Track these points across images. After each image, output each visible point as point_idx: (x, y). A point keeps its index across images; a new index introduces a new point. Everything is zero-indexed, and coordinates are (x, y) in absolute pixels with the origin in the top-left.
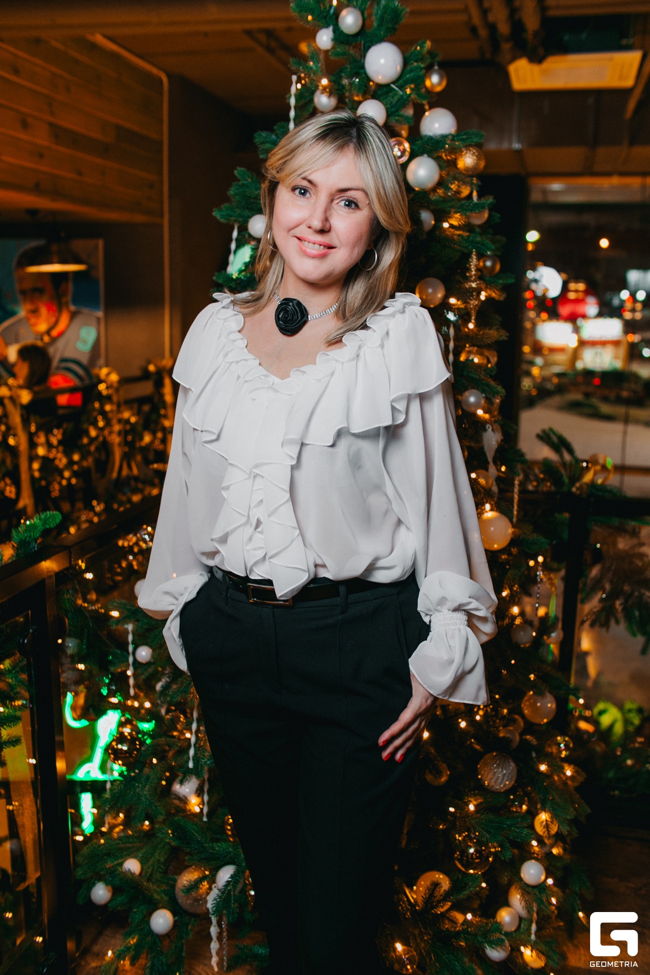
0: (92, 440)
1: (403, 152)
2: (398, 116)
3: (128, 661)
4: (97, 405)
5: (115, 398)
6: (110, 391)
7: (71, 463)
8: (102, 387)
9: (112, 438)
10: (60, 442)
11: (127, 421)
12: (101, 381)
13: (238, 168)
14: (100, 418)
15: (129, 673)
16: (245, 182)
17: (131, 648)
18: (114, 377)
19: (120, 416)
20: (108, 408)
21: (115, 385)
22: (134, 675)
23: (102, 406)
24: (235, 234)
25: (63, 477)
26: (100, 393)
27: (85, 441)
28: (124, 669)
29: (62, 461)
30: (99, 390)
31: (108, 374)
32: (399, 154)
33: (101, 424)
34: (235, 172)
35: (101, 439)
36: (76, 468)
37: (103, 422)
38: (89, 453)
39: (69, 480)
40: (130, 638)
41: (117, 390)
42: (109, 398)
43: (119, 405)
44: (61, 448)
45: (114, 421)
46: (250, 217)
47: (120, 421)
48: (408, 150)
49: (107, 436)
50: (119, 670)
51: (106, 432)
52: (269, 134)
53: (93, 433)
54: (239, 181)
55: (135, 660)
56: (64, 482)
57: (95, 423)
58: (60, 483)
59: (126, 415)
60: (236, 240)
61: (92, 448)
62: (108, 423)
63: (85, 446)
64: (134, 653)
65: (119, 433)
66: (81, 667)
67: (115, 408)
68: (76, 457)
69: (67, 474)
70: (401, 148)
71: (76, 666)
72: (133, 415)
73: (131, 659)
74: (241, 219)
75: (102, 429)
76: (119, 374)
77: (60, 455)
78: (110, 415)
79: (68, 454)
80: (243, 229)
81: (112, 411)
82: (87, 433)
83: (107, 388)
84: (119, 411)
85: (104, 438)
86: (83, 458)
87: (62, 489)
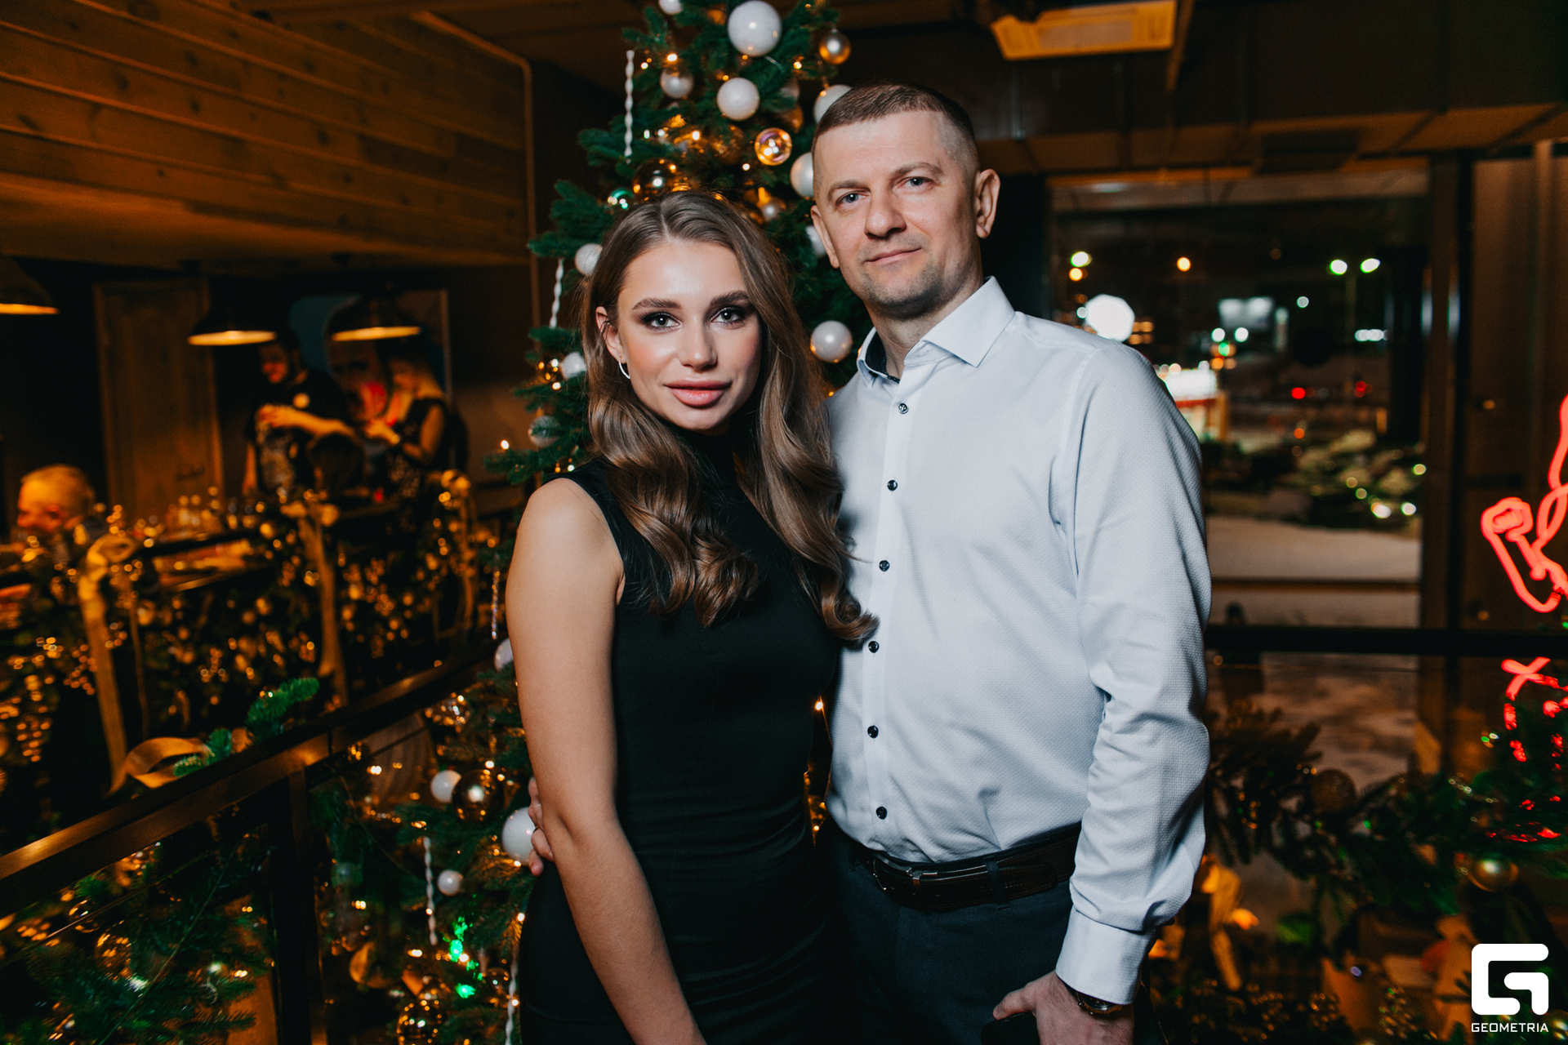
0: (429, 574)
1: (782, 147)
2: (776, 98)
3: (425, 893)
4: (437, 524)
5: (463, 514)
6: (456, 504)
7: (400, 608)
8: (444, 498)
9: (461, 570)
10: (382, 579)
11: (484, 544)
12: (443, 490)
13: (559, 181)
14: (442, 542)
15: (429, 911)
16: (569, 200)
17: (429, 874)
18: (462, 484)
19: (473, 538)
20: (454, 527)
21: (465, 494)
22: (435, 913)
23: (445, 525)
24: (560, 273)
25: (388, 629)
26: (441, 506)
27: (421, 575)
28: (421, 905)
29: (386, 605)
30: (440, 502)
31: (454, 479)
32: (776, 150)
33: (444, 550)
34: (556, 186)
35: (444, 571)
36: (408, 614)
37: (448, 548)
38: (428, 593)
39: (397, 632)
40: (428, 859)
41: (467, 502)
42: (454, 514)
43: (470, 523)
44: (383, 587)
45: (463, 546)
46: (578, 248)
47: (472, 545)
48: (789, 145)
49: (453, 567)
50: (415, 908)
51: (453, 561)
52: (599, 131)
53: (432, 563)
54: (560, 198)
55: (437, 891)
56: (390, 636)
57: (435, 550)
58: (384, 638)
59: (481, 536)
60: (562, 281)
61: (431, 586)
62: (454, 548)
63: (419, 583)
64: (435, 882)
65: (472, 563)
66: (361, 905)
67: (463, 526)
68: (408, 600)
69: (394, 624)
70: (779, 142)
71: (353, 904)
72: (493, 535)
73: (430, 891)
74: (565, 252)
75: (445, 558)
76: (469, 479)
77: (384, 598)
78: (457, 538)
79: (395, 595)
80: (570, 264)
81: (459, 532)
82: (423, 564)
83: (452, 498)
84: (470, 530)
85: (449, 569)
86: (418, 600)
87: (388, 646)
